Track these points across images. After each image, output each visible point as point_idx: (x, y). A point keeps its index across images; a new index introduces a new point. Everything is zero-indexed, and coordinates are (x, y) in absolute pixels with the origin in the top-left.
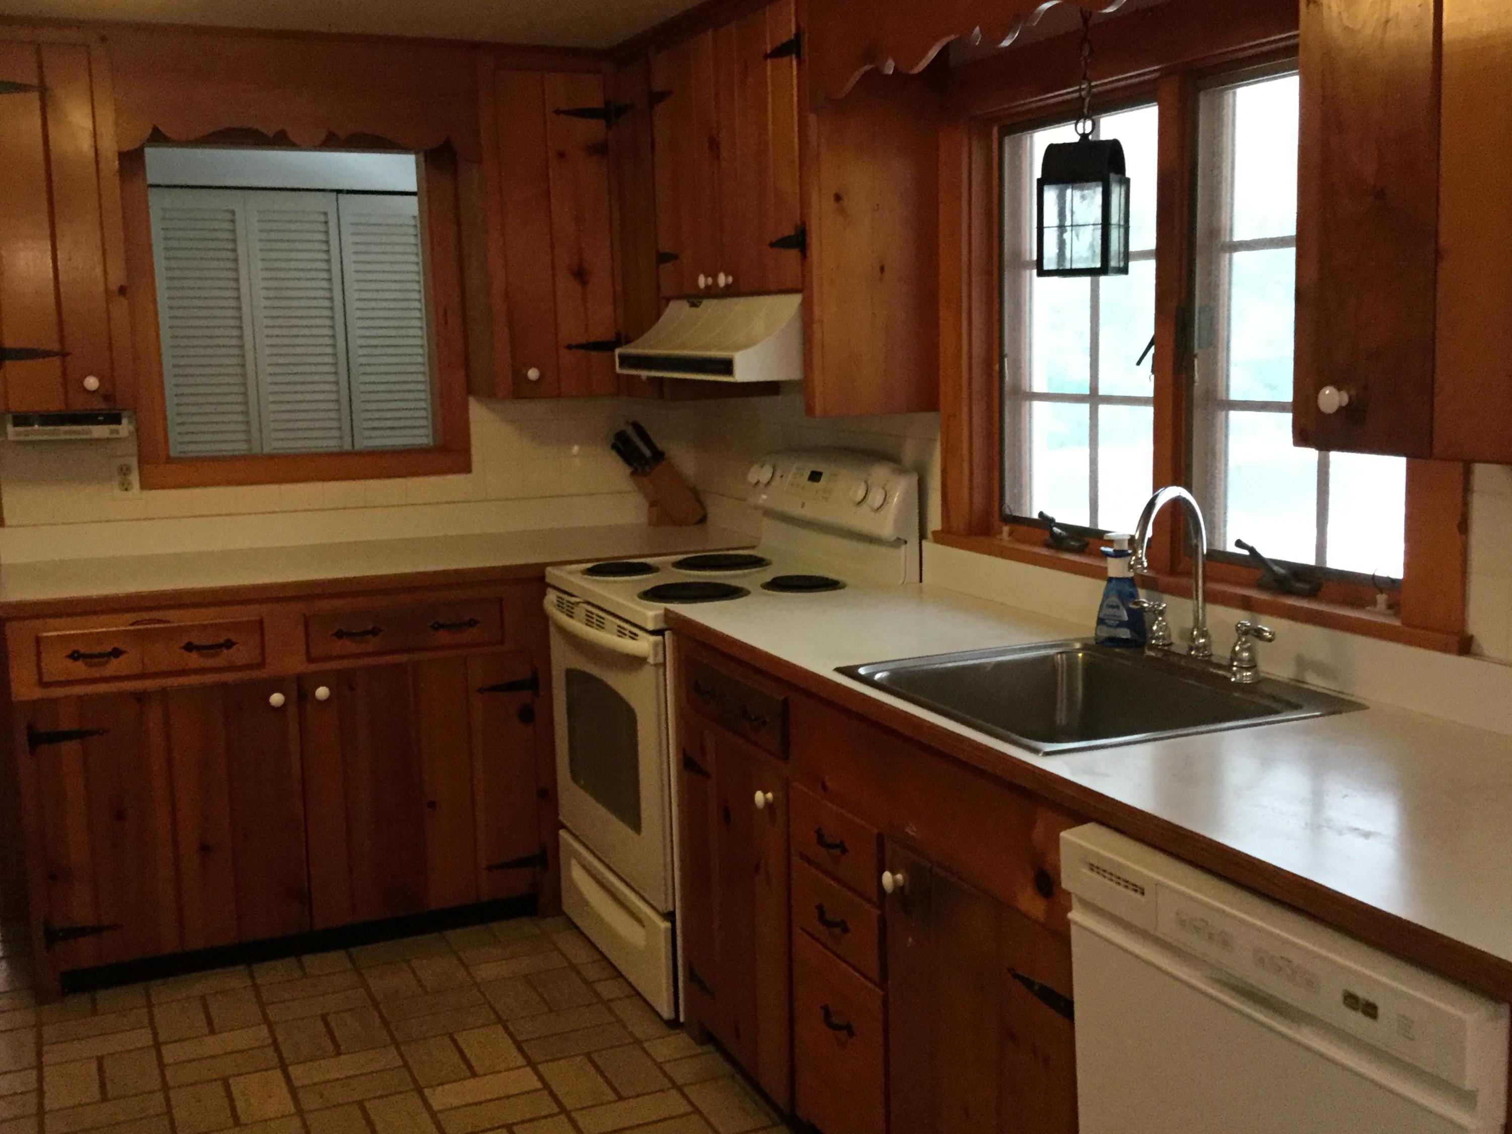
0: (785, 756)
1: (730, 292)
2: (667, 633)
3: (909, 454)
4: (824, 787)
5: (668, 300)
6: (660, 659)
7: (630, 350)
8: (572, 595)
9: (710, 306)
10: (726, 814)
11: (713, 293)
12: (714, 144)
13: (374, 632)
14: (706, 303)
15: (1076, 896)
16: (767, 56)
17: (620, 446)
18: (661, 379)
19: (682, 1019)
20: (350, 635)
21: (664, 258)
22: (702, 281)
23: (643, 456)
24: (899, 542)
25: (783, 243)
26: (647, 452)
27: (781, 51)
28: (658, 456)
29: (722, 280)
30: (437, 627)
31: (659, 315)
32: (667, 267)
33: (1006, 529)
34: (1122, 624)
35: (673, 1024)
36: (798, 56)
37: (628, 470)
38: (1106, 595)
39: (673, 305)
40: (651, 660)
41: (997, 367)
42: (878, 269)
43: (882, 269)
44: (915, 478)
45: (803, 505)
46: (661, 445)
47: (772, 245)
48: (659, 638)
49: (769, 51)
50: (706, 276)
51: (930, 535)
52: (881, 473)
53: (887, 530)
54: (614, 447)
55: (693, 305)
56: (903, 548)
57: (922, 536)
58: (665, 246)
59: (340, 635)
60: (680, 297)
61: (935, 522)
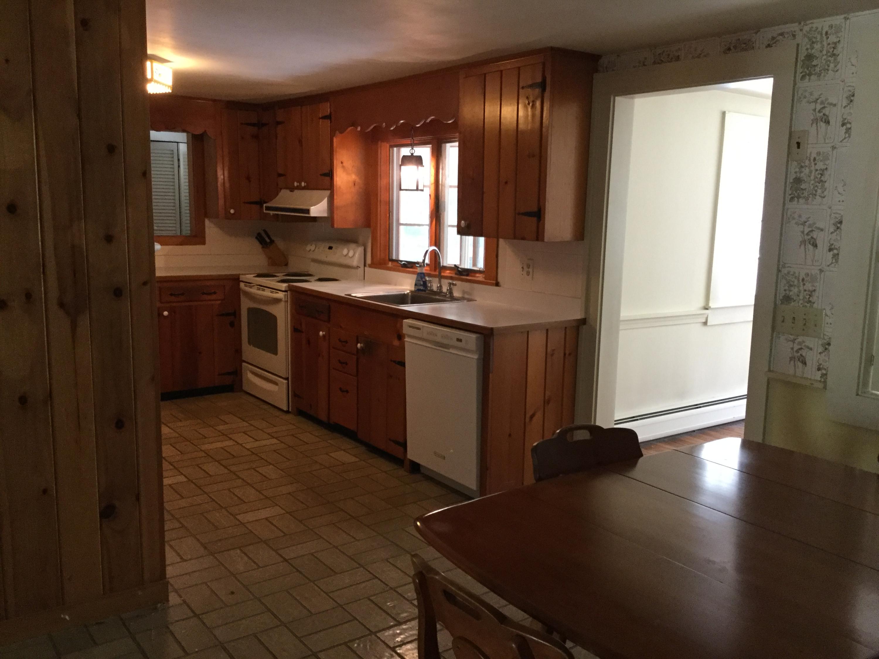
0: (329, 321)
1: (304, 188)
2: (289, 292)
3: (361, 239)
4: (341, 327)
5: (281, 189)
6: (286, 299)
7: (268, 205)
8: (251, 283)
9: (297, 192)
10: (309, 342)
11: (299, 188)
12: (300, 142)
13: (183, 294)
14: (296, 191)
15: (407, 335)
16: (320, 118)
17: (259, 238)
18: (278, 214)
19: (290, 410)
20: (174, 295)
21: (280, 175)
22: (296, 184)
23: (266, 241)
24: (358, 267)
25: (325, 175)
26: (268, 240)
27: (325, 118)
28: (272, 242)
29: (303, 184)
30: (204, 293)
31: (277, 194)
32: (282, 178)
33: (390, 263)
34: (421, 285)
35: (288, 412)
36: (330, 120)
37: (261, 246)
38: (417, 278)
39: (283, 191)
40: (283, 300)
41: (388, 215)
42: (353, 184)
43: (355, 184)
44: (363, 248)
45: (326, 257)
46: (273, 238)
47: (321, 175)
48: (286, 293)
49: (321, 117)
50: (297, 182)
51: (367, 265)
52: (353, 246)
53: (355, 263)
54: (256, 238)
55: (291, 191)
56: (359, 269)
57: (365, 266)
58: (281, 171)
59: (171, 295)
60: (286, 188)
61: (369, 261)
